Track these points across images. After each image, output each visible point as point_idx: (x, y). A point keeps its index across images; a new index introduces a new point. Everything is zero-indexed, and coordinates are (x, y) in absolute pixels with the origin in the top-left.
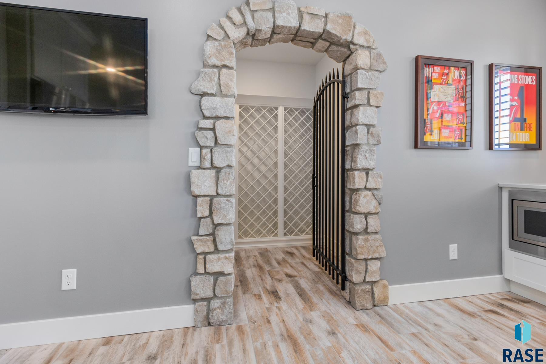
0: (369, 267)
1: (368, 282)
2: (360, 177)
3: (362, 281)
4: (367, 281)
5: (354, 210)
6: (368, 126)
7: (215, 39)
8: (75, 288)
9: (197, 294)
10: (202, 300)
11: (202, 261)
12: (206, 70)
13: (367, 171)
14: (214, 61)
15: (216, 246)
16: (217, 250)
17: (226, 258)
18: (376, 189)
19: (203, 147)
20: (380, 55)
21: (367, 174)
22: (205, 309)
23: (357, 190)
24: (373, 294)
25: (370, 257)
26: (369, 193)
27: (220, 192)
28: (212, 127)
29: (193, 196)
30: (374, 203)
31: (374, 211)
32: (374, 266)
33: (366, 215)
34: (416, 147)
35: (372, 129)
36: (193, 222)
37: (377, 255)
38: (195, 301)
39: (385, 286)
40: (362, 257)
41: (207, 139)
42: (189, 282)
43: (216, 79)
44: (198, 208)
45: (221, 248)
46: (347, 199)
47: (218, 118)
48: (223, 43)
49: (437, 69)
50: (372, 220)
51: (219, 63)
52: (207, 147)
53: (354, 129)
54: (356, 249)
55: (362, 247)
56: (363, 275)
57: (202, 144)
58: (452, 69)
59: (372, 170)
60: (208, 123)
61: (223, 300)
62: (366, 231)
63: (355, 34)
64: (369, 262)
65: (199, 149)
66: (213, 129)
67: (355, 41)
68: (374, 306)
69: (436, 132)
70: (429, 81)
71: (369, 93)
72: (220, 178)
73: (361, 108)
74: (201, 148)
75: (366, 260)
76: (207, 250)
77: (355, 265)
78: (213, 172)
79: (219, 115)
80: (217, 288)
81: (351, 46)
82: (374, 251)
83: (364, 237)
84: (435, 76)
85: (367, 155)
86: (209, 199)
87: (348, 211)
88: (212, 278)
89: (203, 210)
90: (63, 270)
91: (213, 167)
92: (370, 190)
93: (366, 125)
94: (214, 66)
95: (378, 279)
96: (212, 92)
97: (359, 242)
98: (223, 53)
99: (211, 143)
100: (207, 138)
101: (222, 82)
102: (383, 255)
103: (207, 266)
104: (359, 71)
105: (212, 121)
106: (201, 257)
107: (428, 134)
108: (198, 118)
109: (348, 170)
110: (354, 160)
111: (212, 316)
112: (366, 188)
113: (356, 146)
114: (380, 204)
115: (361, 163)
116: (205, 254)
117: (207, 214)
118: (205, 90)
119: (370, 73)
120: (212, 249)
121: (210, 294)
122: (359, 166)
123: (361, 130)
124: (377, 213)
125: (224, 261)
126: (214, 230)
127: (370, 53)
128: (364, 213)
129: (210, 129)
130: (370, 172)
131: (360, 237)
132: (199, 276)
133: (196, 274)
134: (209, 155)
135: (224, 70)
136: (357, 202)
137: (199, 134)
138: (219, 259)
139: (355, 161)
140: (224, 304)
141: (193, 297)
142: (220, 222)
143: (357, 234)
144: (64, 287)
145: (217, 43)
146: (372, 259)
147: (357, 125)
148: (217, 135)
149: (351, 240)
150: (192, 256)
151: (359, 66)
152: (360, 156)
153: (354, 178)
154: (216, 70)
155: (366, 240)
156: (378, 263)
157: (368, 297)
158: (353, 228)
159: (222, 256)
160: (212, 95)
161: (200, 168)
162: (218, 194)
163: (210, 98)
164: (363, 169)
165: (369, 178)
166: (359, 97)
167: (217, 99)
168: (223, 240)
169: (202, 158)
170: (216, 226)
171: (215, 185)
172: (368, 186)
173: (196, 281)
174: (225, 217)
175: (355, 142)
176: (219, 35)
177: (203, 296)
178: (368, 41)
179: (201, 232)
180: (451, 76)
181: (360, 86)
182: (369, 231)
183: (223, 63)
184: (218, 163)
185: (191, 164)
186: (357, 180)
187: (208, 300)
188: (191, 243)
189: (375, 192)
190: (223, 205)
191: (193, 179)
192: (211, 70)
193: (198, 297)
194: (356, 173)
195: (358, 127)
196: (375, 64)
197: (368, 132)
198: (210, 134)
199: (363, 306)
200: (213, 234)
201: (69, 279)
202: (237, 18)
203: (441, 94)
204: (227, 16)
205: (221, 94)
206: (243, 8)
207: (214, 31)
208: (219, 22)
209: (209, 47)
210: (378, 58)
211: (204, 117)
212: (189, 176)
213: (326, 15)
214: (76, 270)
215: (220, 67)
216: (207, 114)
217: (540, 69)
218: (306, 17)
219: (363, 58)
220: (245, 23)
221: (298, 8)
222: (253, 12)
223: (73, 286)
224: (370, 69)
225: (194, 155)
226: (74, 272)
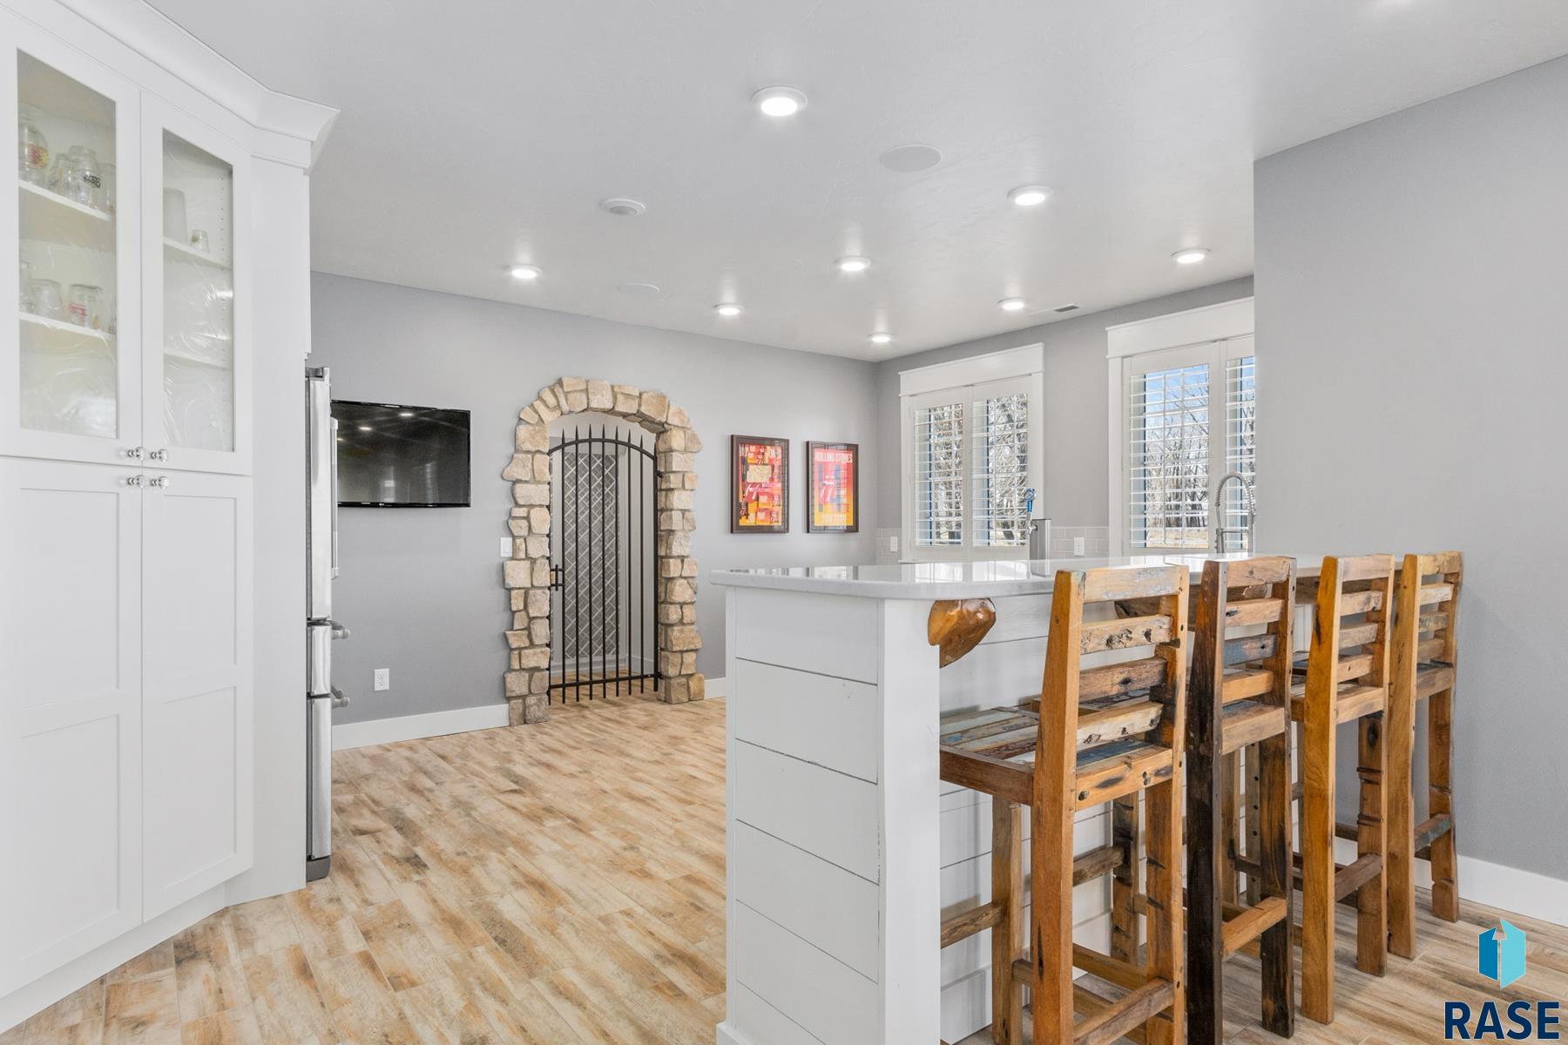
0: (684, 660)
1: (684, 675)
2: (675, 565)
3: (678, 673)
4: (682, 673)
5: (669, 600)
6: (684, 511)
7: (528, 423)
8: (388, 689)
9: (513, 691)
10: (517, 697)
11: (517, 656)
12: (520, 456)
13: (682, 558)
14: (528, 446)
15: (531, 641)
16: (532, 645)
17: (542, 652)
18: (692, 577)
19: (517, 537)
20: (694, 436)
21: (683, 561)
22: (521, 707)
23: (672, 579)
24: (689, 688)
25: (685, 649)
26: (685, 581)
27: (535, 584)
28: (525, 515)
29: (506, 589)
30: (690, 591)
31: (689, 601)
32: (690, 658)
33: (682, 605)
34: (732, 532)
35: (687, 514)
36: (506, 616)
37: (692, 647)
38: (508, 699)
39: (700, 679)
40: (678, 649)
42: (504, 678)
43: (530, 465)
44: (513, 602)
45: (537, 642)
46: (661, 589)
47: (532, 506)
48: (537, 428)
49: (753, 448)
50: (686, 609)
51: (534, 449)
52: (521, 537)
53: (669, 513)
54: (671, 641)
55: (678, 639)
56: (679, 667)
57: (516, 534)
58: (768, 447)
59: (687, 557)
60: (521, 512)
61: (539, 697)
62: (681, 622)
63: (669, 415)
64: (685, 655)
65: (511, 539)
66: (527, 518)
67: (669, 422)
68: (690, 700)
69: (752, 515)
70: (744, 461)
71: (684, 475)
72: (535, 569)
73: (676, 492)
74: (514, 537)
75: (682, 652)
76: (523, 646)
77: (671, 658)
78: (527, 564)
79: (534, 503)
80: (533, 684)
81: (666, 426)
82: (690, 643)
83: (680, 628)
84: (751, 456)
85: (682, 542)
86: (523, 591)
87: (662, 603)
88: (527, 675)
89: (517, 604)
90: (376, 671)
91: (528, 557)
92: (685, 578)
93: (681, 510)
94: (528, 452)
95: (694, 672)
96: (527, 479)
97: (675, 633)
98: (537, 438)
99: (525, 532)
100: (521, 527)
101: (535, 468)
102: (699, 646)
103: (523, 662)
104: (674, 454)
105: (525, 509)
106: (516, 652)
107: (744, 518)
108: (511, 505)
109: (662, 557)
110: (669, 547)
111: (529, 712)
112: (681, 577)
113: (671, 532)
114: (695, 593)
115: (677, 550)
116: (520, 649)
117: (522, 607)
118: (520, 477)
119: (685, 455)
120: (527, 644)
121: (525, 690)
122: (674, 554)
123: (676, 515)
124: (693, 603)
125: (540, 655)
126: (530, 622)
127: (685, 434)
128: (679, 603)
129: (524, 518)
130: (686, 560)
131: (676, 628)
132: (514, 673)
133: (510, 670)
134: (524, 546)
135: (538, 456)
136: (672, 591)
137: (512, 523)
138: (535, 654)
139: (671, 549)
140: (540, 700)
141: (508, 694)
142: (535, 615)
143: (672, 625)
144: (378, 687)
145: (531, 428)
146: (687, 651)
147: (672, 510)
148: (533, 524)
149: (666, 634)
150: (503, 653)
151: (674, 448)
152: (675, 543)
153: (669, 566)
154: (529, 456)
155: (682, 631)
156: (693, 655)
157: (684, 690)
158: (668, 618)
159: (538, 650)
160: (526, 482)
161: (512, 559)
162: (532, 586)
163: (525, 485)
164: (678, 557)
165: (685, 566)
166: (674, 481)
167: (531, 487)
168: (539, 634)
169: (515, 549)
170: (531, 619)
171: (529, 577)
172: (684, 574)
173: (511, 678)
174: (540, 609)
175: (669, 528)
176: (532, 418)
177: (518, 693)
178: (683, 422)
179: (516, 627)
180: (767, 455)
181: (674, 469)
182: (685, 621)
183: (537, 449)
184: (533, 554)
185: (503, 555)
186: (672, 568)
187: (523, 697)
188: (505, 637)
189: (690, 580)
190: (539, 597)
191: (508, 571)
192: (524, 456)
193: (514, 694)
194: (671, 560)
195: (673, 512)
196: (690, 444)
197: (683, 517)
198: (524, 523)
199: (679, 699)
200: (528, 629)
201: (382, 679)
202: (551, 400)
203: (757, 474)
204: (540, 398)
205: (535, 481)
206: (558, 390)
207: (528, 415)
208: (532, 406)
209: (523, 431)
210: (693, 439)
211: (517, 505)
212: (502, 568)
213: (641, 394)
214: (388, 670)
215: (534, 453)
216: (521, 502)
217: (857, 446)
218: (620, 398)
219: (677, 440)
220: (558, 406)
221: (613, 387)
222: (566, 394)
223: (386, 687)
224: (685, 451)
225: (506, 545)
226: (386, 672)
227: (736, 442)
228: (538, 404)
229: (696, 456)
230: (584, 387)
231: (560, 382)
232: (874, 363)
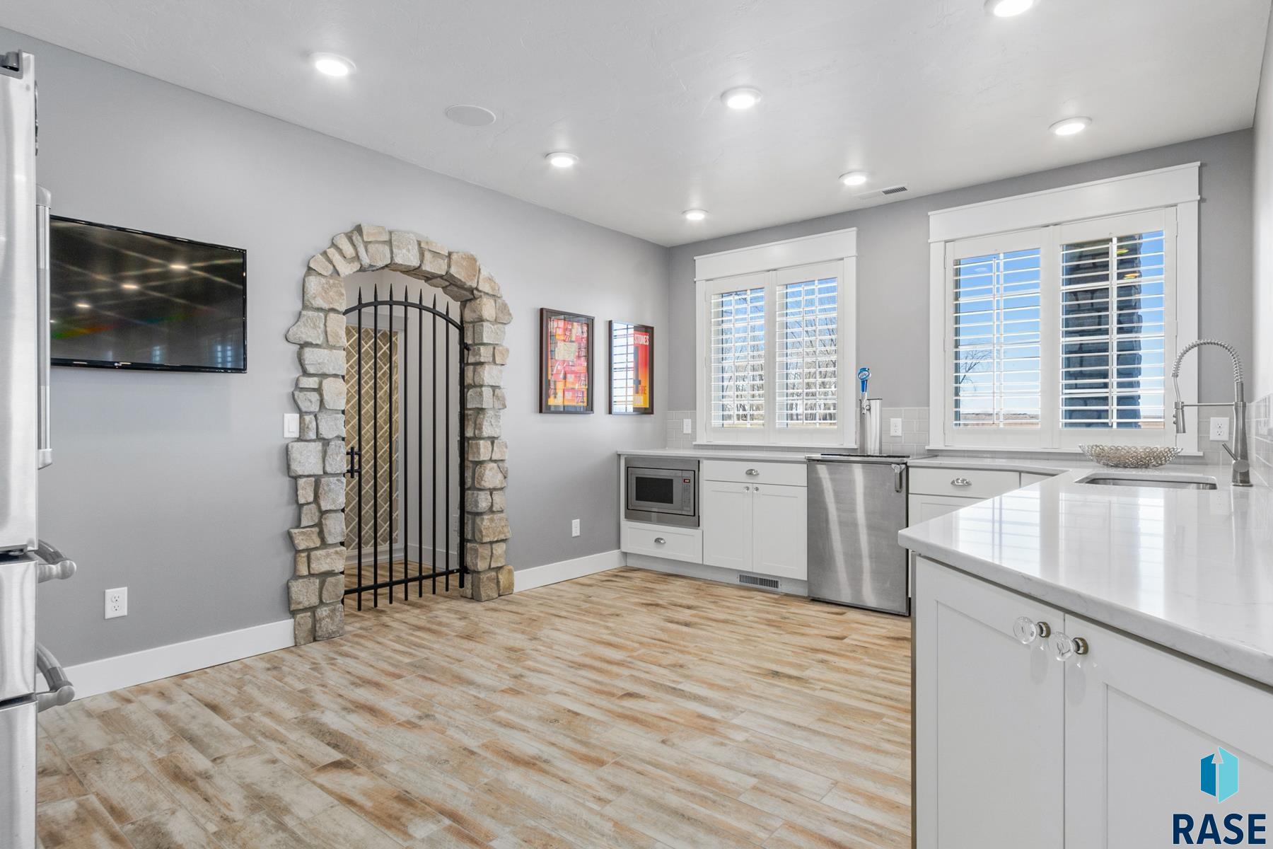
0: (494, 552)
1: (493, 568)
2: (485, 447)
3: (487, 567)
4: (492, 567)
5: (478, 486)
6: (494, 388)
7: (320, 274)
8: (126, 614)
9: (300, 603)
10: (305, 610)
11: (305, 559)
12: (310, 313)
13: (492, 440)
14: (319, 302)
15: (323, 539)
16: (324, 544)
17: (337, 553)
18: (502, 460)
19: (306, 413)
20: (505, 305)
21: (493, 443)
22: (310, 621)
23: (481, 463)
24: (498, 582)
25: (496, 539)
26: (494, 465)
27: (329, 469)
28: (316, 387)
29: (292, 477)
30: (500, 476)
31: (499, 486)
32: (499, 549)
33: (492, 491)
34: (541, 411)
35: (497, 391)
36: (290, 511)
37: (502, 537)
38: (293, 613)
39: (510, 572)
40: (486, 539)
41: (309, 402)
42: (288, 588)
43: (322, 326)
44: (300, 492)
45: (330, 540)
46: (468, 474)
47: (324, 376)
48: (331, 281)
49: (561, 323)
50: (497, 496)
51: (326, 306)
52: (310, 413)
53: (479, 389)
54: (481, 532)
55: (488, 528)
56: (489, 560)
57: (304, 409)
58: (575, 324)
59: (497, 438)
60: (312, 382)
61: (331, 607)
62: (491, 510)
63: (480, 280)
64: (494, 546)
65: (297, 416)
66: (319, 390)
67: (480, 288)
68: (500, 596)
69: (560, 394)
70: (553, 337)
71: (494, 348)
72: (329, 452)
73: (487, 367)
74: (302, 414)
75: (491, 543)
76: (312, 546)
77: (480, 550)
78: (318, 446)
79: (327, 372)
80: (324, 592)
81: (475, 292)
82: (500, 532)
83: (489, 517)
84: (560, 332)
85: (493, 421)
86: (313, 479)
87: (469, 489)
88: (317, 581)
89: (306, 494)
90: (107, 591)
91: (319, 438)
92: (495, 461)
93: (492, 386)
94: (319, 309)
95: (503, 564)
96: (319, 342)
97: (485, 522)
98: (331, 293)
99: (315, 408)
100: (311, 402)
101: (328, 329)
102: (509, 536)
103: (313, 566)
104: (485, 324)
105: (316, 379)
106: (304, 554)
107: (552, 397)
108: (297, 373)
109: (469, 438)
110: (478, 427)
111: (320, 627)
112: (491, 460)
113: (481, 410)
114: (505, 478)
115: (487, 431)
116: (309, 550)
117: (311, 499)
118: (309, 340)
119: (496, 326)
120: (318, 543)
121: (314, 600)
122: (485, 434)
123: (487, 392)
124: (502, 489)
125: (334, 556)
126: (321, 518)
127: (495, 303)
128: (490, 489)
129: (314, 390)
130: (496, 441)
131: (486, 517)
132: (301, 580)
133: (296, 576)
134: (314, 423)
135: (332, 315)
136: (481, 477)
137: (300, 396)
138: (328, 555)
139: (480, 429)
140: (333, 611)
141: (293, 607)
142: (328, 508)
143: (480, 514)
144: (110, 614)
145: (323, 280)
146: (497, 541)
147: (481, 386)
148: (326, 397)
149: (474, 523)
150: (289, 556)
151: (484, 318)
152: (485, 423)
153: (478, 449)
154: (322, 315)
155: (492, 520)
156: (503, 545)
157: (493, 585)
158: (477, 506)
159: (332, 550)
160: (317, 346)
161: (299, 439)
162: (325, 473)
163: (316, 350)
164: (489, 438)
165: (495, 448)
166: (485, 355)
167: (324, 353)
168: (333, 531)
169: (303, 427)
170: (323, 513)
171: (321, 461)
172: (494, 458)
173: (296, 587)
174: (334, 501)
175: (479, 406)
176: (325, 269)
177: (306, 604)
178: (493, 289)
179: (304, 523)
180: (574, 331)
181: (485, 341)
182: (494, 509)
183: (331, 306)
184: (326, 433)
185: (287, 435)
186: (482, 450)
187: (312, 609)
188: (290, 537)
189: (500, 464)
190: (333, 486)
191: (295, 454)
192: (316, 314)
193: (301, 607)
194: (482, 442)
195: (483, 389)
196: (500, 315)
197: (494, 395)
198: (314, 397)
199: (489, 596)
200: (319, 525)
201: (117, 602)
202: (348, 250)
203: (565, 352)
204: (333, 245)
205: (328, 345)
206: (356, 237)
207: (319, 265)
208: (325, 253)
209: (313, 284)
210: (504, 309)
211: (305, 373)
212: (287, 451)
213: (450, 254)
214: (126, 588)
215: (328, 311)
216: (311, 370)
217: (652, 328)
218: (428, 256)
219: (488, 309)
220: (357, 257)
221: (419, 243)
222: (366, 244)
223: (124, 611)
224: (496, 321)
225: (291, 423)
226: (123, 591)
227: (544, 316)
228: (332, 252)
229: (507, 327)
230: (386, 238)
231: (359, 229)
232: (666, 248)
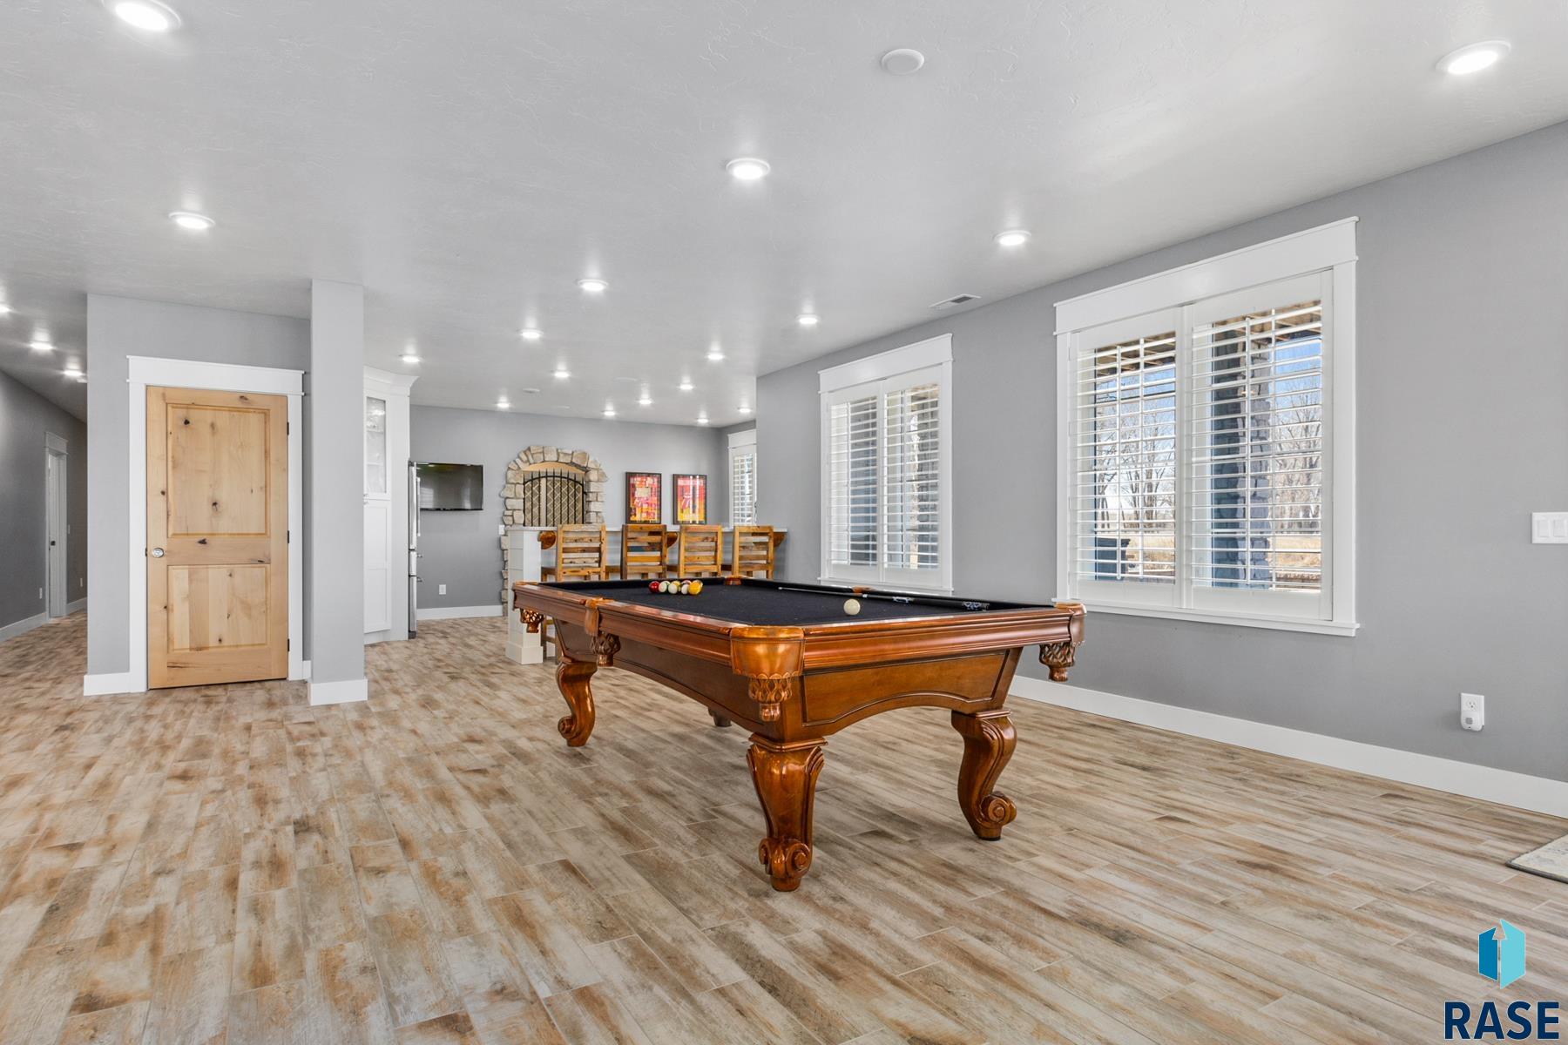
6: (597, 513)
7: (512, 469)
9: (505, 599)
12: (509, 485)
14: (512, 481)
20: (604, 473)
28: (511, 514)
29: (502, 550)
35: (599, 514)
36: (502, 563)
38: (503, 603)
41: (509, 521)
42: (500, 593)
43: (514, 490)
44: (505, 556)
47: (515, 510)
48: (517, 472)
49: (636, 479)
51: (515, 482)
52: (509, 525)
53: (589, 514)
57: (506, 523)
58: (649, 478)
60: (509, 513)
63: (589, 462)
65: (504, 526)
66: (512, 516)
67: (589, 466)
69: (638, 515)
70: (634, 484)
71: (597, 494)
73: (593, 503)
74: (506, 525)
79: (515, 508)
81: (587, 468)
84: (638, 483)
89: (507, 557)
94: (513, 484)
98: (517, 476)
99: (511, 523)
101: (516, 491)
104: (592, 482)
105: (511, 511)
106: (506, 581)
107: (632, 516)
108: (503, 510)
118: (508, 496)
119: (597, 483)
123: (593, 515)
127: (598, 472)
129: (510, 516)
132: (505, 591)
133: (503, 589)
135: (518, 485)
137: (505, 518)
141: (502, 601)
144: (441, 593)
145: (514, 472)
148: (516, 519)
150: (500, 581)
151: (592, 479)
154: (513, 486)
160: (511, 498)
161: (505, 535)
163: (511, 500)
166: (591, 497)
167: (514, 500)
169: (506, 531)
173: (504, 593)
175: (589, 521)
176: (515, 467)
178: (596, 466)
179: (506, 568)
180: (648, 482)
181: (592, 490)
183: (517, 482)
185: (499, 534)
188: (501, 574)
191: (502, 541)
192: (511, 485)
193: (505, 601)
195: (591, 513)
196: (601, 478)
197: (597, 516)
198: (510, 518)
201: (443, 589)
202: (524, 458)
203: (638, 493)
204: (519, 457)
205: (516, 497)
206: (528, 452)
207: (513, 466)
208: (515, 461)
209: (510, 474)
210: (603, 475)
211: (507, 509)
212: (500, 540)
213: (573, 453)
215: (515, 484)
216: (509, 508)
218: (561, 455)
219: (593, 476)
220: (528, 461)
221: (557, 450)
222: (532, 455)
223: (445, 593)
224: (598, 481)
225: (502, 529)
226: (444, 586)
227: (629, 475)
228: (518, 461)
229: (604, 484)
230: (541, 450)
231: (529, 449)
